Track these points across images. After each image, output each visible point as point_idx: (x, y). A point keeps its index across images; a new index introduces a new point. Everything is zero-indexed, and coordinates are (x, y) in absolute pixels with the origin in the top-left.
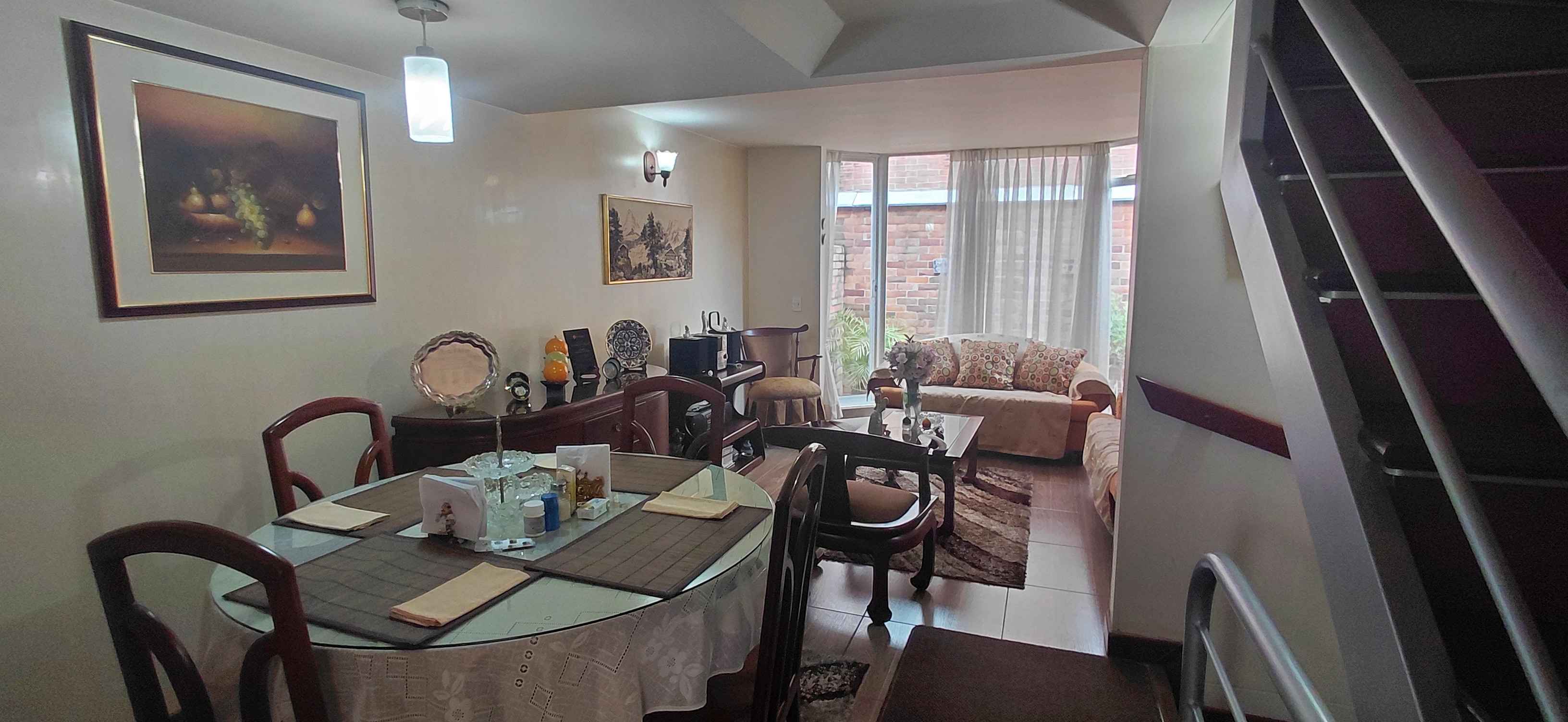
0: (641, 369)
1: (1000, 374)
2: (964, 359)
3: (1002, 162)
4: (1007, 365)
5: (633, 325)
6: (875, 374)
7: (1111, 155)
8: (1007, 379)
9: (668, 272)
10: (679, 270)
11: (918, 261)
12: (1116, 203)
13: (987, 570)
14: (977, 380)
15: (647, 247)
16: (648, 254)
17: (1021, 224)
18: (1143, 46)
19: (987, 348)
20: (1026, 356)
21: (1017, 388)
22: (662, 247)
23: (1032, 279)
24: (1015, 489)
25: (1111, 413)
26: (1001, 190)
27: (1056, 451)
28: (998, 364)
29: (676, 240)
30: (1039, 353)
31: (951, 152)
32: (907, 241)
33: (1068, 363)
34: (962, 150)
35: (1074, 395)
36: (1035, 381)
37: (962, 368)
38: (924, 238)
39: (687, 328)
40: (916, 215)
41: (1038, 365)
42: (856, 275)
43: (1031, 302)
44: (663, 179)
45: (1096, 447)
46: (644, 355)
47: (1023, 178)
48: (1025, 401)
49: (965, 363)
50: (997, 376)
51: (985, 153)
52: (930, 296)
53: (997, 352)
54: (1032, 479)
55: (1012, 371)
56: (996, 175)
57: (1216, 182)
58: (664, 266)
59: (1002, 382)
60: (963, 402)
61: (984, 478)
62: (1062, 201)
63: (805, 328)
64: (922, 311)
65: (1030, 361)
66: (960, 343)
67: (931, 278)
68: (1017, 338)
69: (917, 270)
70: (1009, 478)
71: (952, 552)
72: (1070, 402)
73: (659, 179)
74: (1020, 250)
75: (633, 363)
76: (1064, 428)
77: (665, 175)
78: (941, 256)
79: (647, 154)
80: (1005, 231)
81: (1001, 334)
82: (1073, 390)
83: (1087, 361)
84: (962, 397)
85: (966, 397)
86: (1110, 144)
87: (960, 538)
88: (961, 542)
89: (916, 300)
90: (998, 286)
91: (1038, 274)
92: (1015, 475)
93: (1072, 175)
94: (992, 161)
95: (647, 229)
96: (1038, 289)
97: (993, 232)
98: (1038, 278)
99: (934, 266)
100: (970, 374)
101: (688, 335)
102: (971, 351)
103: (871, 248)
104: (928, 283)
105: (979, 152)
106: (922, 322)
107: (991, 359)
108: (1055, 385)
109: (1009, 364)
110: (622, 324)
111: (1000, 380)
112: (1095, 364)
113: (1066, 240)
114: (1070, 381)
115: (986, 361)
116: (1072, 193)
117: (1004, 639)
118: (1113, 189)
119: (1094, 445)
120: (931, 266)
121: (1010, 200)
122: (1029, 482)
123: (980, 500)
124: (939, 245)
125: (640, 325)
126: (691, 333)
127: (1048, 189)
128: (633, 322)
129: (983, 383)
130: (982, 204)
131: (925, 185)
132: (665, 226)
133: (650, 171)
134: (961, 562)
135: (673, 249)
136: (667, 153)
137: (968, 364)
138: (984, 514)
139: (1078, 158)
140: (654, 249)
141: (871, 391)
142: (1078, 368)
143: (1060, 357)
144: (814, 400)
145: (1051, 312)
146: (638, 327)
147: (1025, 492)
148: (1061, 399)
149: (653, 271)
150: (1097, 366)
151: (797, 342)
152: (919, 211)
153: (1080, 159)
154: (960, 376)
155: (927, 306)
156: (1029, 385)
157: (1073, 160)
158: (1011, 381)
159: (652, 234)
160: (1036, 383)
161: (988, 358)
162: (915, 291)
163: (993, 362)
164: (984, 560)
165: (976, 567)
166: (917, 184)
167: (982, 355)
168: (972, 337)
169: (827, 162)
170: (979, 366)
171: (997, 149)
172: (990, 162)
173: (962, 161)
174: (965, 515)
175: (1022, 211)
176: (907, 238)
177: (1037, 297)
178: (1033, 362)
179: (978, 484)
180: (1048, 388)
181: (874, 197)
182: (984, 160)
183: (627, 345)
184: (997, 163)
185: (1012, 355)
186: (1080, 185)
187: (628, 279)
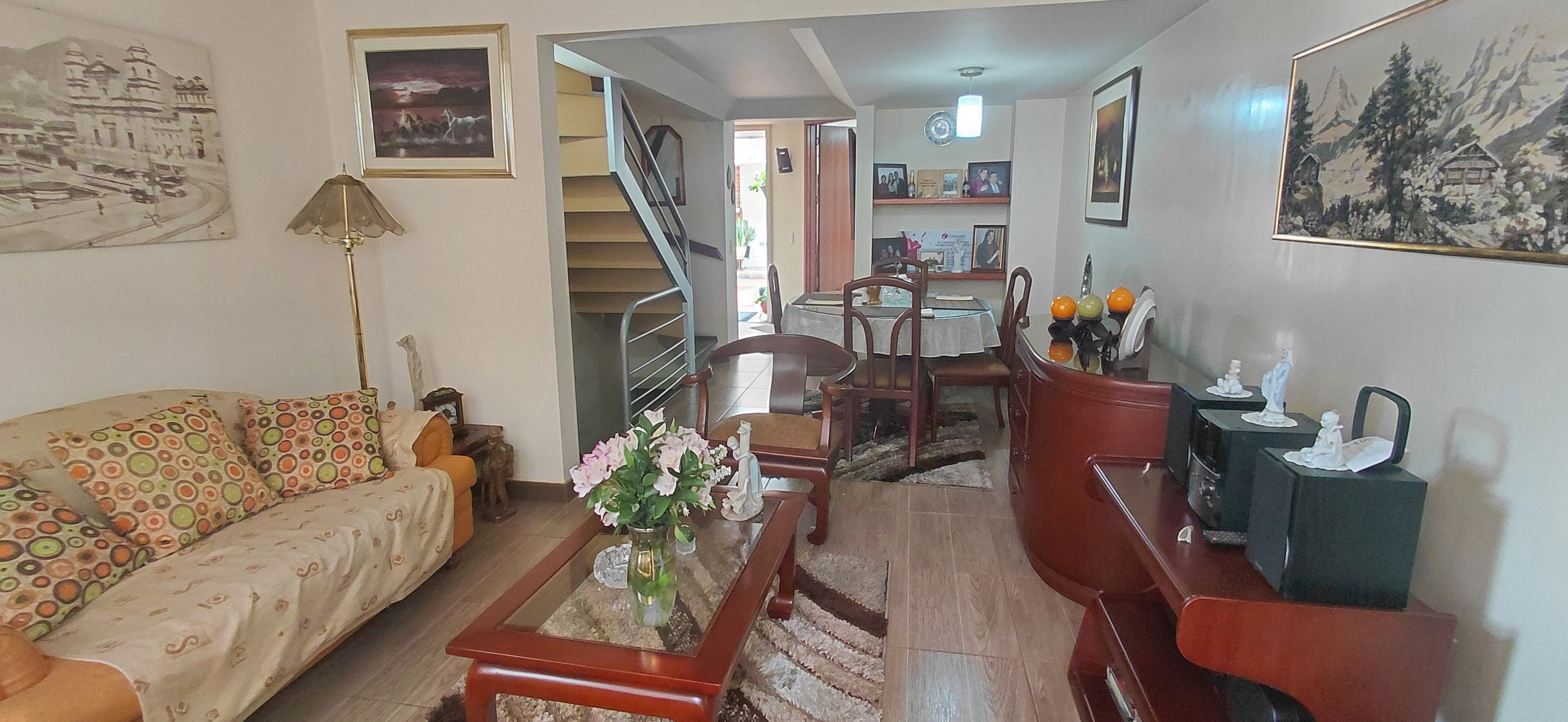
140: (1399, 156)
149: (1383, 221)
159: (1397, 114)
187: (1314, 234)
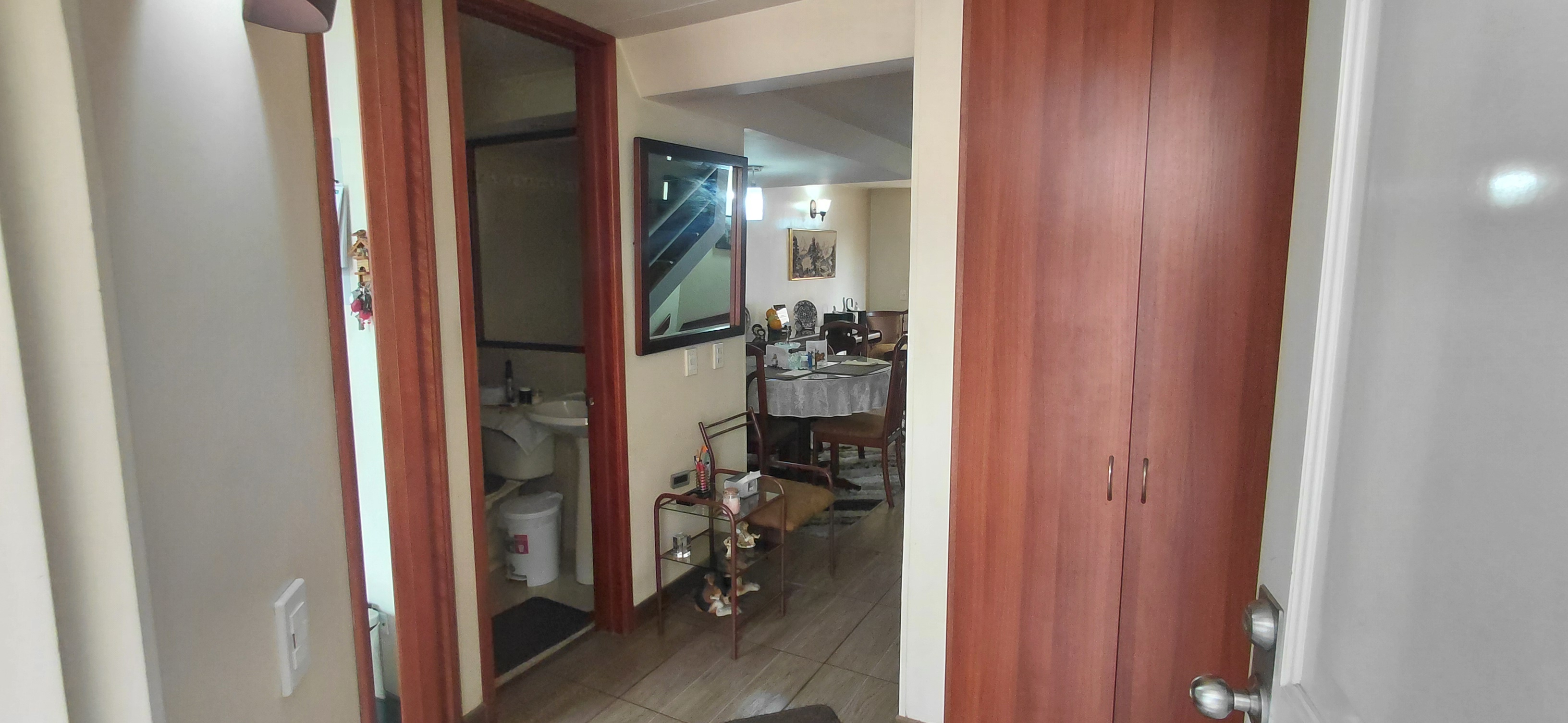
0: (811, 329)
5: (806, 303)
9: (821, 273)
10: (828, 271)
15: (811, 258)
16: (812, 263)
22: (819, 258)
29: (827, 253)
39: (834, 307)
44: (821, 217)
46: (814, 320)
58: (820, 270)
73: (819, 216)
75: (807, 325)
77: (823, 214)
79: (814, 201)
95: (812, 247)
101: (834, 312)
110: (802, 303)
125: (812, 304)
126: (837, 311)
128: (807, 301)
132: (821, 245)
133: (814, 212)
135: (825, 259)
136: (825, 200)
140: (815, 259)
146: (810, 305)
149: (814, 273)
159: (815, 249)
183: (805, 315)
187: (801, 277)
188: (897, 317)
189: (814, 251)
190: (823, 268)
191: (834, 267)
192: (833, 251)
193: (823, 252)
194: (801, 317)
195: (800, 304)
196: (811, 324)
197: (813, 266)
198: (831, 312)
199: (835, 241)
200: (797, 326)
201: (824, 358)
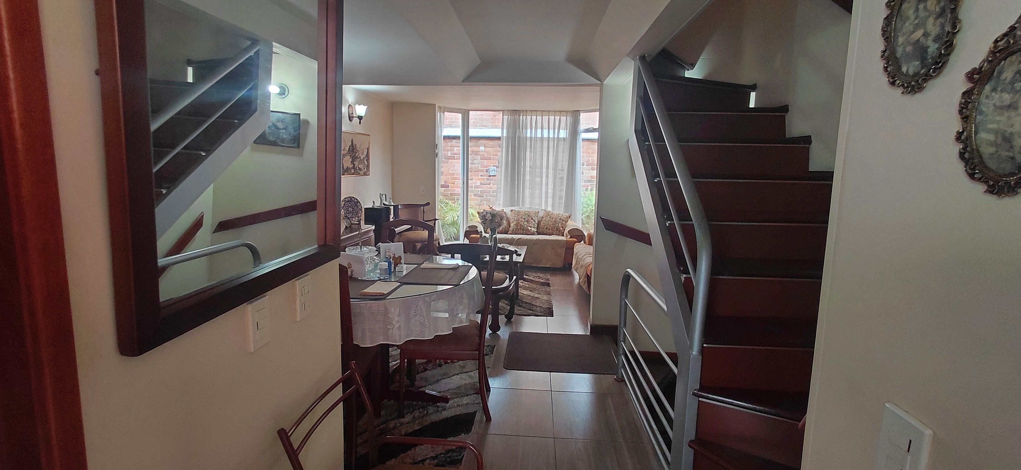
0: (358, 223)
1: (531, 227)
2: (513, 220)
3: (529, 118)
4: (534, 223)
5: (353, 199)
6: (468, 228)
7: (581, 117)
8: (534, 230)
9: (359, 171)
10: (364, 171)
11: (480, 168)
12: (584, 140)
13: (537, 311)
14: (520, 230)
15: (350, 158)
16: (351, 161)
17: (538, 149)
18: (600, 83)
19: (524, 214)
20: (543, 218)
21: (539, 234)
22: (357, 158)
23: (544, 179)
24: (542, 281)
25: (583, 243)
26: (529, 131)
27: (559, 263)
28: (530, 222)
29: (363, 154)
30: (549, 216)
31: (503, 111)
32: (473, 157)
33: (563, 221)
34: (508, 110)
35: (567, 236)
36: (548, 230)
37: (512, 225)
38: (483, 155)
39: (374, 202)
40: (478, 142)
41: (549, 222)
42: (444, 175)
43: (544, 191)
44: (359, 120)
45: (579, 257)
46: (360, 215)
47: (539, 125)
48: (544, 239)
49: (513, 222)
50: (529, 228)
51: (520, 113)
52: (486, 188)
53: (529, 216)
54: (549, 276)
55: (536, 225)
56: (526, 125)
57: (627, 139)
58: (358, 168)
59: (532, 231)
60: (514, 241)
61: (527, 277)
62: (558, 138)
63: (428, 204)
64: (482, 197)
65: (545, 220)
66: (510, 212)
67: (487, 178)
68: (538, 209)
69: (479, 174)
70: (539, 277)
71: (520, 306)
72: (565, 239)
73: (356, 120)
74: (538, 162)
75: (354, 219)
76: (562, 252)
77: (360, 118)
78: (492, 166)
79: (350, 105)
80: (531, 153)
81: (529, 207)
82: (566, 233)
83: (571, 220)
84: (514, 239)
85: (516, 238)
86: (581, 112)
87: (522, 301)
88: (523, 302)
89: (479, 190)
90: (527, 183)
91: (547, 177)
92: (541, 275)
93: (563, 124)
94: (524, 117)
95: (351, 147)
96: (547, 184)
97: (525, 153)
98: (547, 179)
99: (488, 171)
100: (516, 228)
101: (375, 206)
102: (516, 215)
103: (461, 160)
104: (486, 181)
105: (517, 112)
106: (482, 203)
107: (526, 220)
108: (558, 232)
109: (535, 222)
110: (348, 199)
111: (531, 230)
112: (575, 221)
113: (560, 158)
114: (564, 230)
115: (524, 220)
116: (563, 134)
117: (548, 333)
118: (582, 134)
119: (578, 256)
120: (487, 172)
121: (533, 136)
122: (548, 278)
123: (527, 286)
124: (491, 160)
125: (357, 200)
126: (376, 205)
127: (551, 131)
128: (353, 197)
129: (523, 232)
130: (519, 137)
131: (483, 126)
132: (358, 146)
133: (351, 115)
134: (525, 309)
135: (362, 159)
136: (362, 106)
137: (515, 223)
138: (530, 291)
139: (565, 117)
140: (354, 159)
141: (466, 238)
142: (568, 223)
143: (559, 218)
144: (436, 243)
145: (553, 197)
146: (356, 200)
147: (547, 282)
148: (560, 238)
149: (353, 171)
150: (576, 222)
151: (424, 212)
152: (480, 140)
153: (567, 118)
154: (511, 229)
155: (485, 194)
156: (545, 232)
157: (563, 118)
158: (536, 230)
159: (353, 149)
160: (548, 231)
161: (524, 219)
162: (478, 186)
163: (527, 221)
164: (534, 308)
165: (531, 310)
166: (478, 125)
167: (522, 218)
168: (516, 208)
169: (438, 112)
170: (520, 223)
171: (526, 111)
172: (523, 118)
173: (508, 116)
174: (522, 292)
175: (539, 143)
176: (473, 155)
177: (547, 189)
178: (547, 221)
179: (525, 280)
180: (554, 233)
181: (462, 131)
182: (520, 116)
183: (350, 210)
184: (526, 118)
185: (536, 217)
186: (567, 130)
188: (420, 208)
189: (353, 151)
190: (360, 167)
191: (368, 166)
192: (368, 152)
193: (360, 152)
194: (348, 212)
195: (346, 200)
196: (357, 218)
197: (352, 165)
198: (371, 207)
199: (369, 143)
200: (346, 222)
201: (401, 261)
